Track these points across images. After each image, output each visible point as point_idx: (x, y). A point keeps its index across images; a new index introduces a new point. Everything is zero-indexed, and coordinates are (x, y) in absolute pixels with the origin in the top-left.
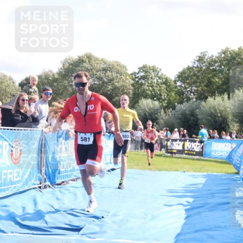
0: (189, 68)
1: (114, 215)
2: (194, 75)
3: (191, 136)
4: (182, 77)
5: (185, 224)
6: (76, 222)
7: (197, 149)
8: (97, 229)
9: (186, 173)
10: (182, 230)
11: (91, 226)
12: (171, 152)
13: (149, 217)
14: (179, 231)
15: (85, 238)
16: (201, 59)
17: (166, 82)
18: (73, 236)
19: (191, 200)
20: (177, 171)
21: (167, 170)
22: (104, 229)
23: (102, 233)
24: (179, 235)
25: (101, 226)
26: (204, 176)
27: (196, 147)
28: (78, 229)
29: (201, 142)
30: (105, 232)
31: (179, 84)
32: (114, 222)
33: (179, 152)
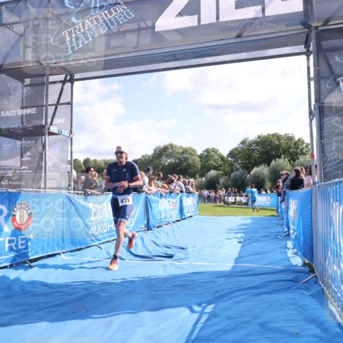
0: (235, 149)
1: (194, 247)
2: (240, 153)
3: (239, 192)
4: (232, 154)
5: (241, 251)
6: (170, 252)
7: (244, 201)
8: (184, 256)
9: (239, 217)
10: (239, 254)
11: (179, 254)
12: (227, 203)
13: (217, 247)
14: (237, 256)
15: (176, 263)
16: (243, 143)
17: (222, 158)
18: (168, 261)
19: (243, 235)
20: (232, 215)
21: (226, 215)
22: (188, 256)
23: (186, 258)
24: (237, 258)
25: (186, 254)
26: (251, 219)
27: (244, 200)
28: (171, 257)
29: (247, 196)
30: (188, 258)
31: (230, 159)
32: (194, 251)
33: (233, 203)
